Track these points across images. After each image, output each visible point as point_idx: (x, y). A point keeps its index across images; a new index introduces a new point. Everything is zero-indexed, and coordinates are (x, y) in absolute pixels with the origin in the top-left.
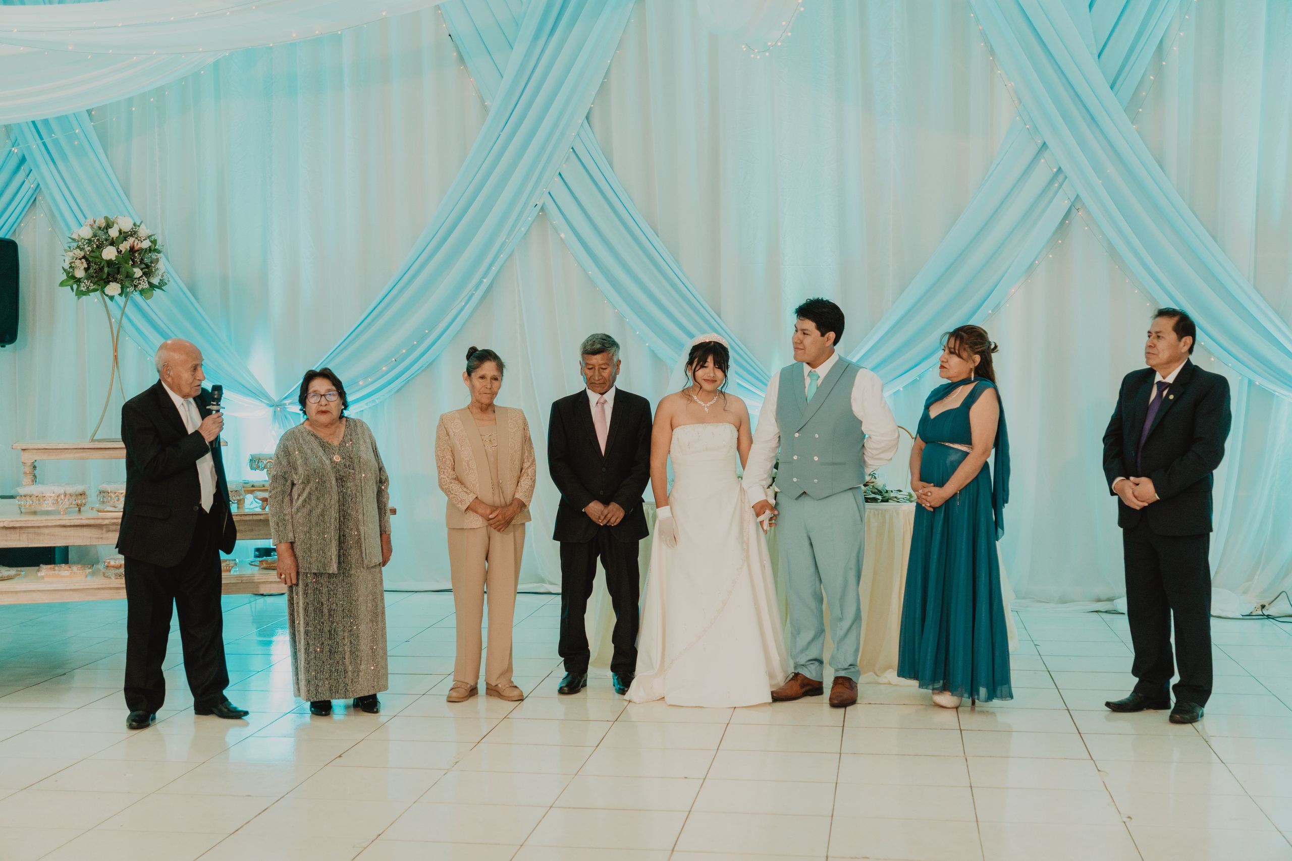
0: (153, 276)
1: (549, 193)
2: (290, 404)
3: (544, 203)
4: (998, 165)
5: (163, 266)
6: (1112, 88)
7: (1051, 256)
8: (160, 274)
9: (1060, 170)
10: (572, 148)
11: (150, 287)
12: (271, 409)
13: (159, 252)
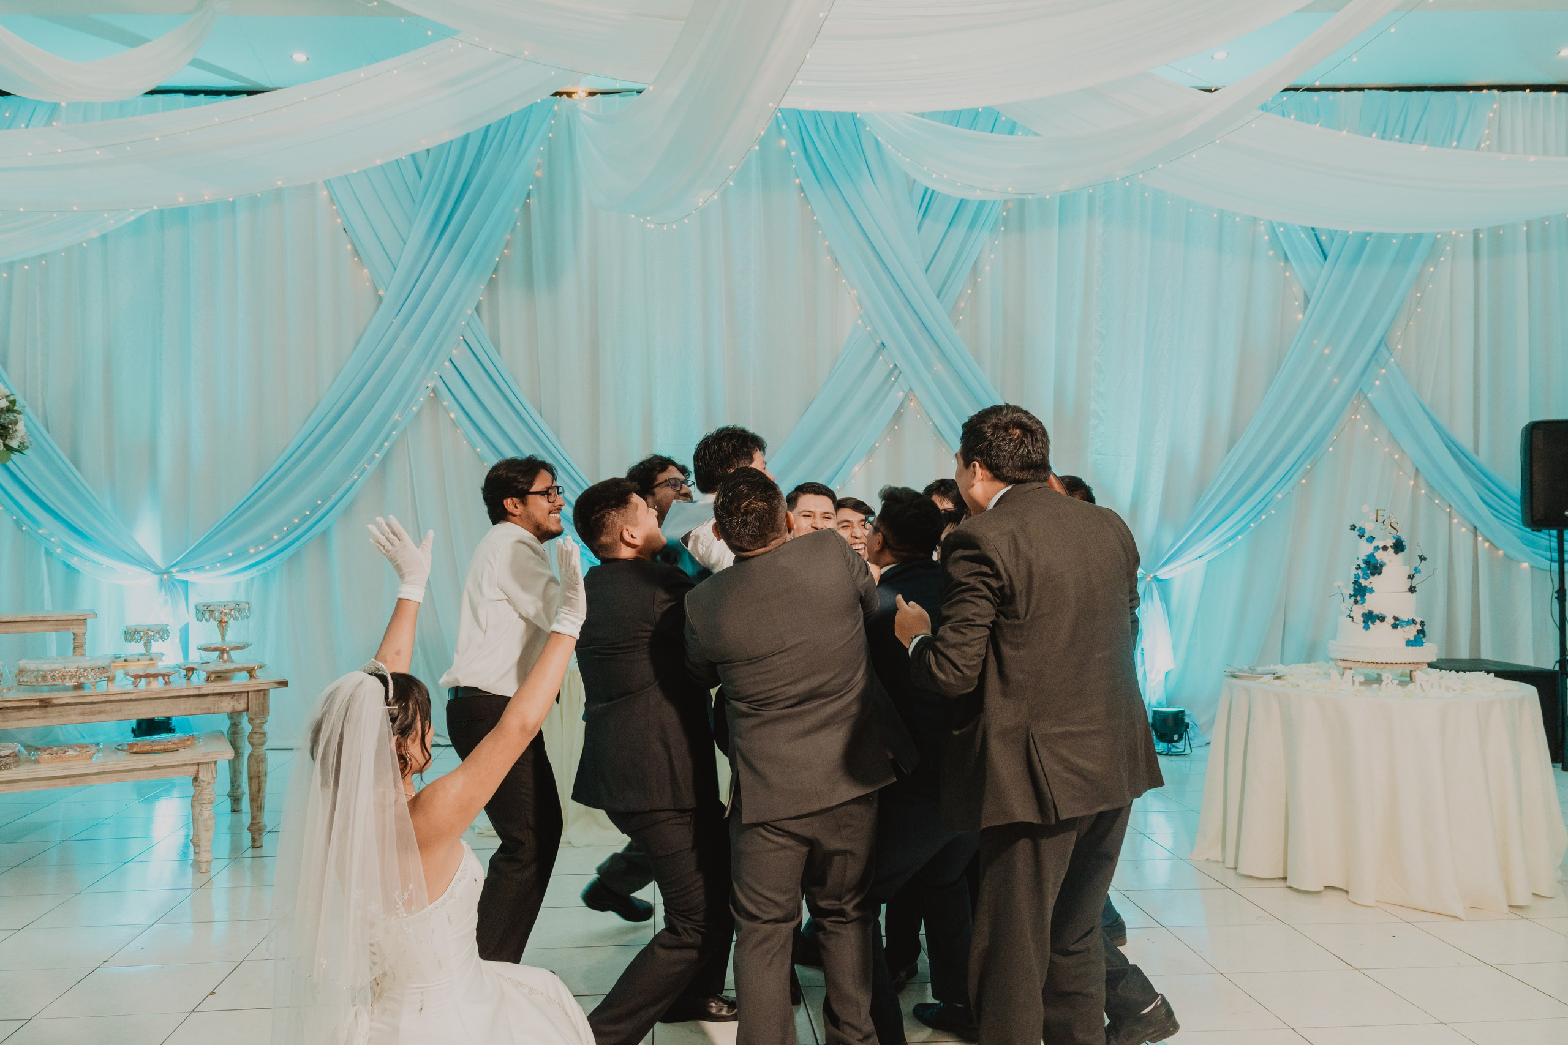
0: (11, 438)
1: (440, 376)
2: (177, 572)
3: (435, 386)
4: (843, 361)
5: (21, 428)
6: (938, 297)
7: (889, 440)
8: (20, 435)
9: (895, 364)
10: (463, 336)
11: (7, 449)
12: (156, 578)
13: (20, 413)
